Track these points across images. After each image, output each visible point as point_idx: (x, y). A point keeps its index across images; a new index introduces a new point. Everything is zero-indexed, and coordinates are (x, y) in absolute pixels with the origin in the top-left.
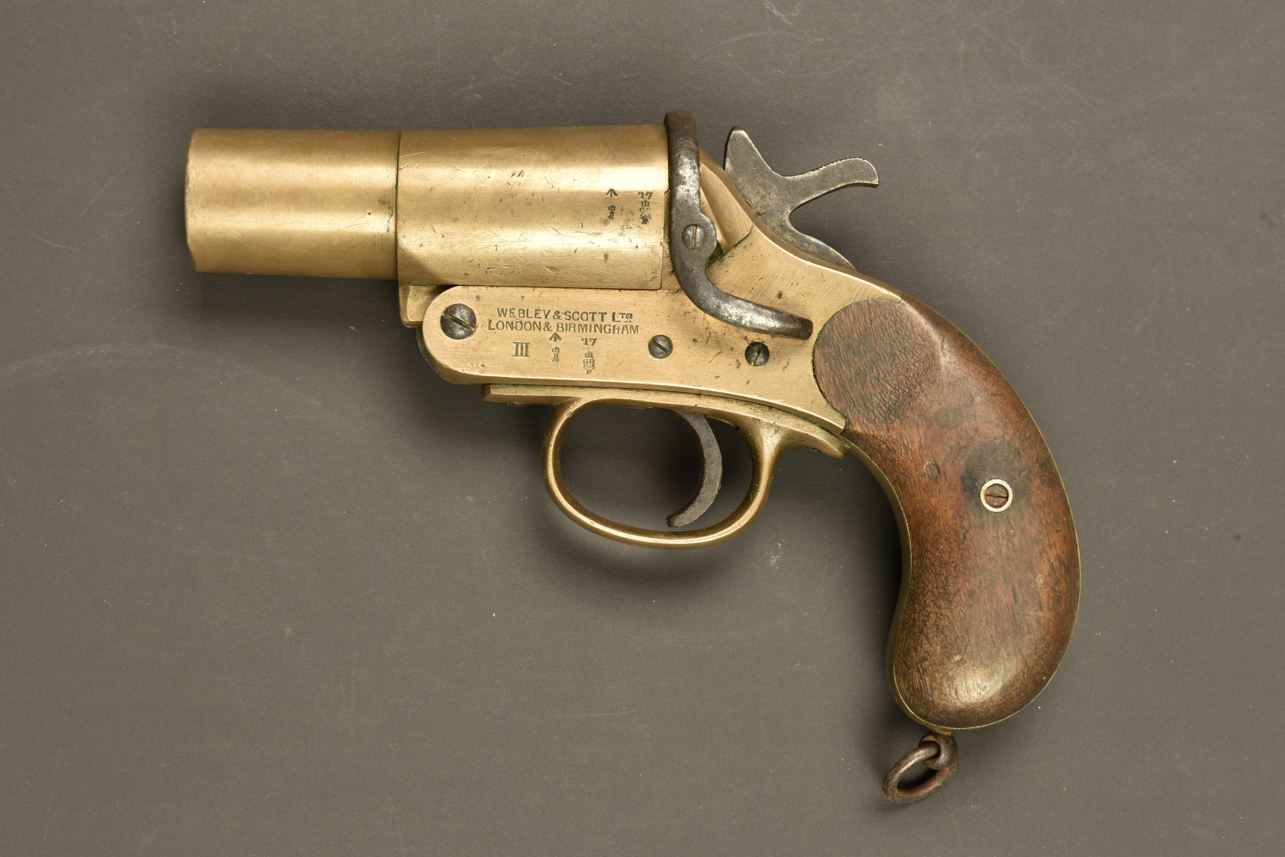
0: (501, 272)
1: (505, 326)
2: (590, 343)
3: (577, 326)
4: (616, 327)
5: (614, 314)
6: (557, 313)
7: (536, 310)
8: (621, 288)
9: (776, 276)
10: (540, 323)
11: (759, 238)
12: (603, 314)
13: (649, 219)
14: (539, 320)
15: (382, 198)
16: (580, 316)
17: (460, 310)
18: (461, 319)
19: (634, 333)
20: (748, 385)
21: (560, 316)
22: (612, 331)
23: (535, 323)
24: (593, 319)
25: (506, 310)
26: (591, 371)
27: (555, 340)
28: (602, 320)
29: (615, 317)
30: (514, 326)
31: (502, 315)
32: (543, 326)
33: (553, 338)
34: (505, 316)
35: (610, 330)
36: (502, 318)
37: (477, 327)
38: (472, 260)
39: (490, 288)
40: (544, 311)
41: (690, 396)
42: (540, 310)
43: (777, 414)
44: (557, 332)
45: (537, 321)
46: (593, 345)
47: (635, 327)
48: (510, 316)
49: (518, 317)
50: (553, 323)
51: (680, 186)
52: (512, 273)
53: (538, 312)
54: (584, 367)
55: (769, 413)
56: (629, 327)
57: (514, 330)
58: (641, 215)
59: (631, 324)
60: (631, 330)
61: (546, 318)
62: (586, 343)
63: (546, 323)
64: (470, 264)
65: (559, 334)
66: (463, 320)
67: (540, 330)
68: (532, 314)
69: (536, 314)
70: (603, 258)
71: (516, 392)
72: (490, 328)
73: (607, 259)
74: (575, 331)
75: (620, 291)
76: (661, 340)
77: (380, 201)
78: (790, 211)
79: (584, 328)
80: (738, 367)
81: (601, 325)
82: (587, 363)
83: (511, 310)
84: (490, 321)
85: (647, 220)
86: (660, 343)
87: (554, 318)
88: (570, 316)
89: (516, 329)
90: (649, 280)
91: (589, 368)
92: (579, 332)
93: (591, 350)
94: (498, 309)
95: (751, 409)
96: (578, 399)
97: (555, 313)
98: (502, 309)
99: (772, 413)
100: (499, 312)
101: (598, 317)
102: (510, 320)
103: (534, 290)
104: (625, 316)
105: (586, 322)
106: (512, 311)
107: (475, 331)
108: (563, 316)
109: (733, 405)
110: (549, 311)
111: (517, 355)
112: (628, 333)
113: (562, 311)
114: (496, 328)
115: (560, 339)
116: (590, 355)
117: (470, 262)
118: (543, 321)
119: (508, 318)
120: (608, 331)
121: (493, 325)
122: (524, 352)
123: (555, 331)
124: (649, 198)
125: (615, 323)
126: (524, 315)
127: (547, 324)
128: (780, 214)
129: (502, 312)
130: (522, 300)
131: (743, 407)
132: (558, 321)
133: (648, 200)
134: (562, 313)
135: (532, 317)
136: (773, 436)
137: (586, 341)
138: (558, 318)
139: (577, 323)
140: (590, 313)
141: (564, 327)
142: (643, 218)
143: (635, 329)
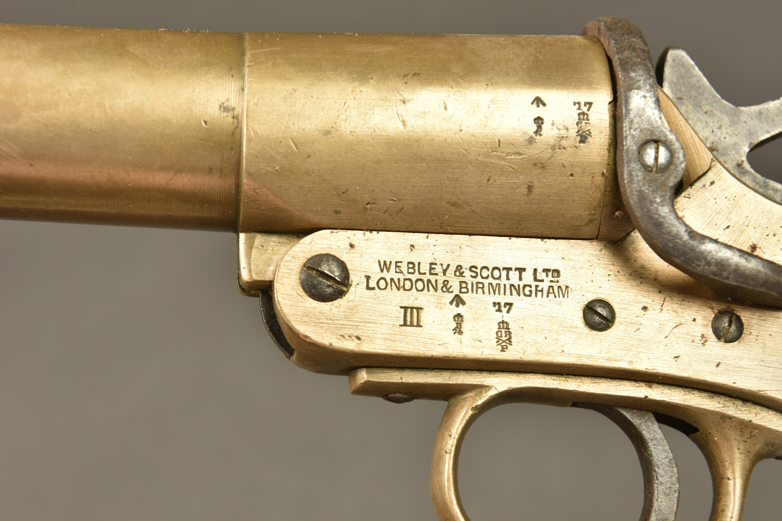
0: (385, 210)
1: (389, 285)
2: (504, 310)
3: (486, 286)
4: (539, 289)
5: (535, 270)
6: (459, 268)
7: (431, 264)
8: (545, 236)
9: (746, 224)
10: (436, 281)
11: (721, 175)
12: (521, 270)
13: (589, 137)
14: (435, 277)
15: (223, 103)
16: (489, 273)
17: (328, 262)
18: (330, 274)
19: (564, 297)
20: (718, 368)
21: (463, 272)
22: (533, 294)
23: (429, 281)
24: (508, 279)
25: (391, 262)
26: (507, 348)
27: (457, 306)
28: (520, 279)
29: (538, 274)
30: (402, 284)
31: (385, 270)
32: (440, 285)
33: (455, 303)
34: (388, 271)
35: (531, 291)
36: (385, 274)
37: (351, 285)
38: (347, 191)
39: (368, 233)
40: (442, 265)
41: (637, 385)
42: (436, 264)
43: (754, 410)
44: (460, 295)
45: (433, 278)
46: (508, 312)
47: (564, 288)
48: (396, 272)
49: (405, 272)
50: (454, 283)
51: (633, 91)
52: (400, 211)
53: (433, 266)
54: (497, 342)
55: (743, 409)
56: (556, 289)
57: (402, 290)
58: (578, 132)
59: (558, 284)
60: (559, 292)
61: (444, 274)
62: (499, 310)
63: (445, 281)
64: (344, 196)
65: (462, 295)
66: (333, 275)
67: (436, 290)
68: (425, 268)
69: (431, 269)
70: (526, 191)
71: (401, 378)
72: (368, 288)
73: (531, 192)
74: (484, 293)
75: (542, 240)
76: (600, 306)
77: (221, 107)
78: (747, 150)
79: (495, 289)
80: (703, 344)
81: (519, 286)
82: (501, 336)
83: (396, 262)
84: (368, 278)
85: (586, 138)
86: (599, 310)
87: (455, 275)
88: (477, 273)
89: (405, 290)
90: (584, 224)
91: (504, 344)
92: (490, 294)
93: (506, 320)
94: (379, 261)
95: (719, 403)
96: (487, 388)
97: (457, 268)
98: (385, 262)
99: (748, 409)
100: (380, 265)
101: (514, 275)
102: (396, 277)
103: (427, 237)
104: (550, 274)
105: (497, 282)
106: (399, 264)
107: (348, 291)
108: (467, 274)
109: (694, 398)
110: (448, 265)
111: (405, 324)
112: (555, 297)
113: (466, 266)
114: (376, 288)
115: (464, 303)
116: (504, 325)
117: (343, 193)
118: (441, 279)
119: (392, 274)
120: (528, 293)
121: (372, 284)
122: (415, 320)
123: (457, 292)
124: (588, 110)
125: (537, 283)
126: (415, 270)
127: (446, 283)
128: (736, 153)
129: (384, 266)
130: (412, 251)
131: (709, 400)
132: (461, 279)
133: (586, 112)
134: (466, 269)
135: (425, 274)
136: (748, 441)
137: (500, 307)
138: (461, 274)
139: (486, 282)
140: (504, 269)
141: (470, 287)
142: (581, 136)
143: (564, 291)
